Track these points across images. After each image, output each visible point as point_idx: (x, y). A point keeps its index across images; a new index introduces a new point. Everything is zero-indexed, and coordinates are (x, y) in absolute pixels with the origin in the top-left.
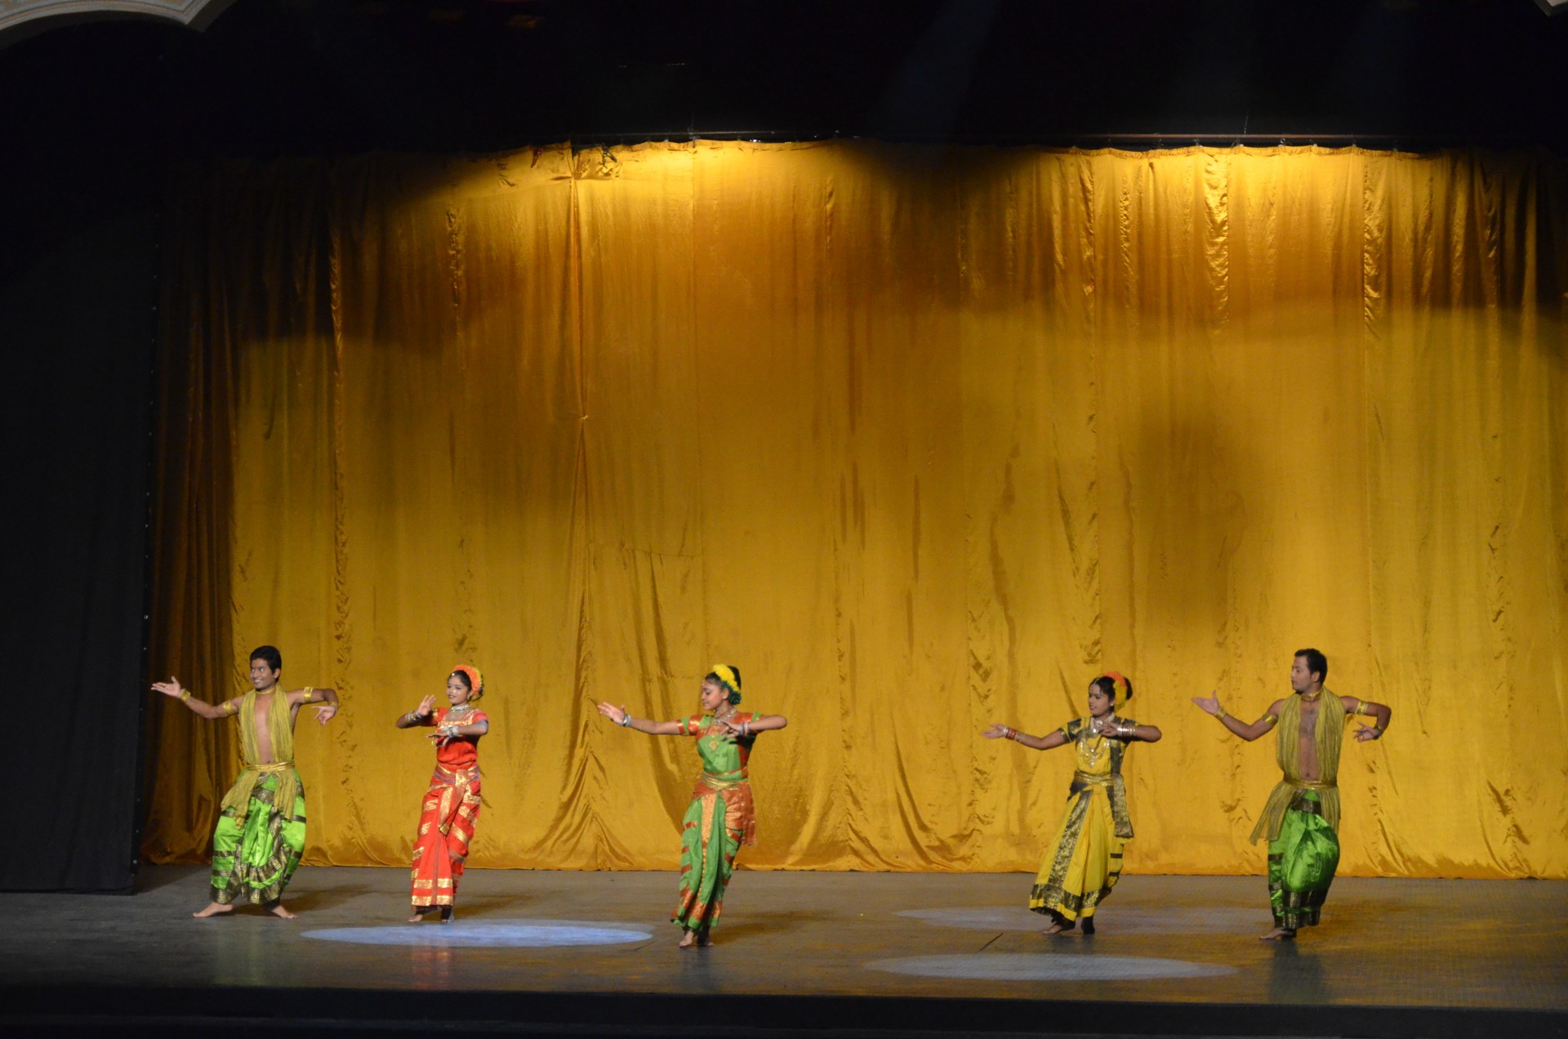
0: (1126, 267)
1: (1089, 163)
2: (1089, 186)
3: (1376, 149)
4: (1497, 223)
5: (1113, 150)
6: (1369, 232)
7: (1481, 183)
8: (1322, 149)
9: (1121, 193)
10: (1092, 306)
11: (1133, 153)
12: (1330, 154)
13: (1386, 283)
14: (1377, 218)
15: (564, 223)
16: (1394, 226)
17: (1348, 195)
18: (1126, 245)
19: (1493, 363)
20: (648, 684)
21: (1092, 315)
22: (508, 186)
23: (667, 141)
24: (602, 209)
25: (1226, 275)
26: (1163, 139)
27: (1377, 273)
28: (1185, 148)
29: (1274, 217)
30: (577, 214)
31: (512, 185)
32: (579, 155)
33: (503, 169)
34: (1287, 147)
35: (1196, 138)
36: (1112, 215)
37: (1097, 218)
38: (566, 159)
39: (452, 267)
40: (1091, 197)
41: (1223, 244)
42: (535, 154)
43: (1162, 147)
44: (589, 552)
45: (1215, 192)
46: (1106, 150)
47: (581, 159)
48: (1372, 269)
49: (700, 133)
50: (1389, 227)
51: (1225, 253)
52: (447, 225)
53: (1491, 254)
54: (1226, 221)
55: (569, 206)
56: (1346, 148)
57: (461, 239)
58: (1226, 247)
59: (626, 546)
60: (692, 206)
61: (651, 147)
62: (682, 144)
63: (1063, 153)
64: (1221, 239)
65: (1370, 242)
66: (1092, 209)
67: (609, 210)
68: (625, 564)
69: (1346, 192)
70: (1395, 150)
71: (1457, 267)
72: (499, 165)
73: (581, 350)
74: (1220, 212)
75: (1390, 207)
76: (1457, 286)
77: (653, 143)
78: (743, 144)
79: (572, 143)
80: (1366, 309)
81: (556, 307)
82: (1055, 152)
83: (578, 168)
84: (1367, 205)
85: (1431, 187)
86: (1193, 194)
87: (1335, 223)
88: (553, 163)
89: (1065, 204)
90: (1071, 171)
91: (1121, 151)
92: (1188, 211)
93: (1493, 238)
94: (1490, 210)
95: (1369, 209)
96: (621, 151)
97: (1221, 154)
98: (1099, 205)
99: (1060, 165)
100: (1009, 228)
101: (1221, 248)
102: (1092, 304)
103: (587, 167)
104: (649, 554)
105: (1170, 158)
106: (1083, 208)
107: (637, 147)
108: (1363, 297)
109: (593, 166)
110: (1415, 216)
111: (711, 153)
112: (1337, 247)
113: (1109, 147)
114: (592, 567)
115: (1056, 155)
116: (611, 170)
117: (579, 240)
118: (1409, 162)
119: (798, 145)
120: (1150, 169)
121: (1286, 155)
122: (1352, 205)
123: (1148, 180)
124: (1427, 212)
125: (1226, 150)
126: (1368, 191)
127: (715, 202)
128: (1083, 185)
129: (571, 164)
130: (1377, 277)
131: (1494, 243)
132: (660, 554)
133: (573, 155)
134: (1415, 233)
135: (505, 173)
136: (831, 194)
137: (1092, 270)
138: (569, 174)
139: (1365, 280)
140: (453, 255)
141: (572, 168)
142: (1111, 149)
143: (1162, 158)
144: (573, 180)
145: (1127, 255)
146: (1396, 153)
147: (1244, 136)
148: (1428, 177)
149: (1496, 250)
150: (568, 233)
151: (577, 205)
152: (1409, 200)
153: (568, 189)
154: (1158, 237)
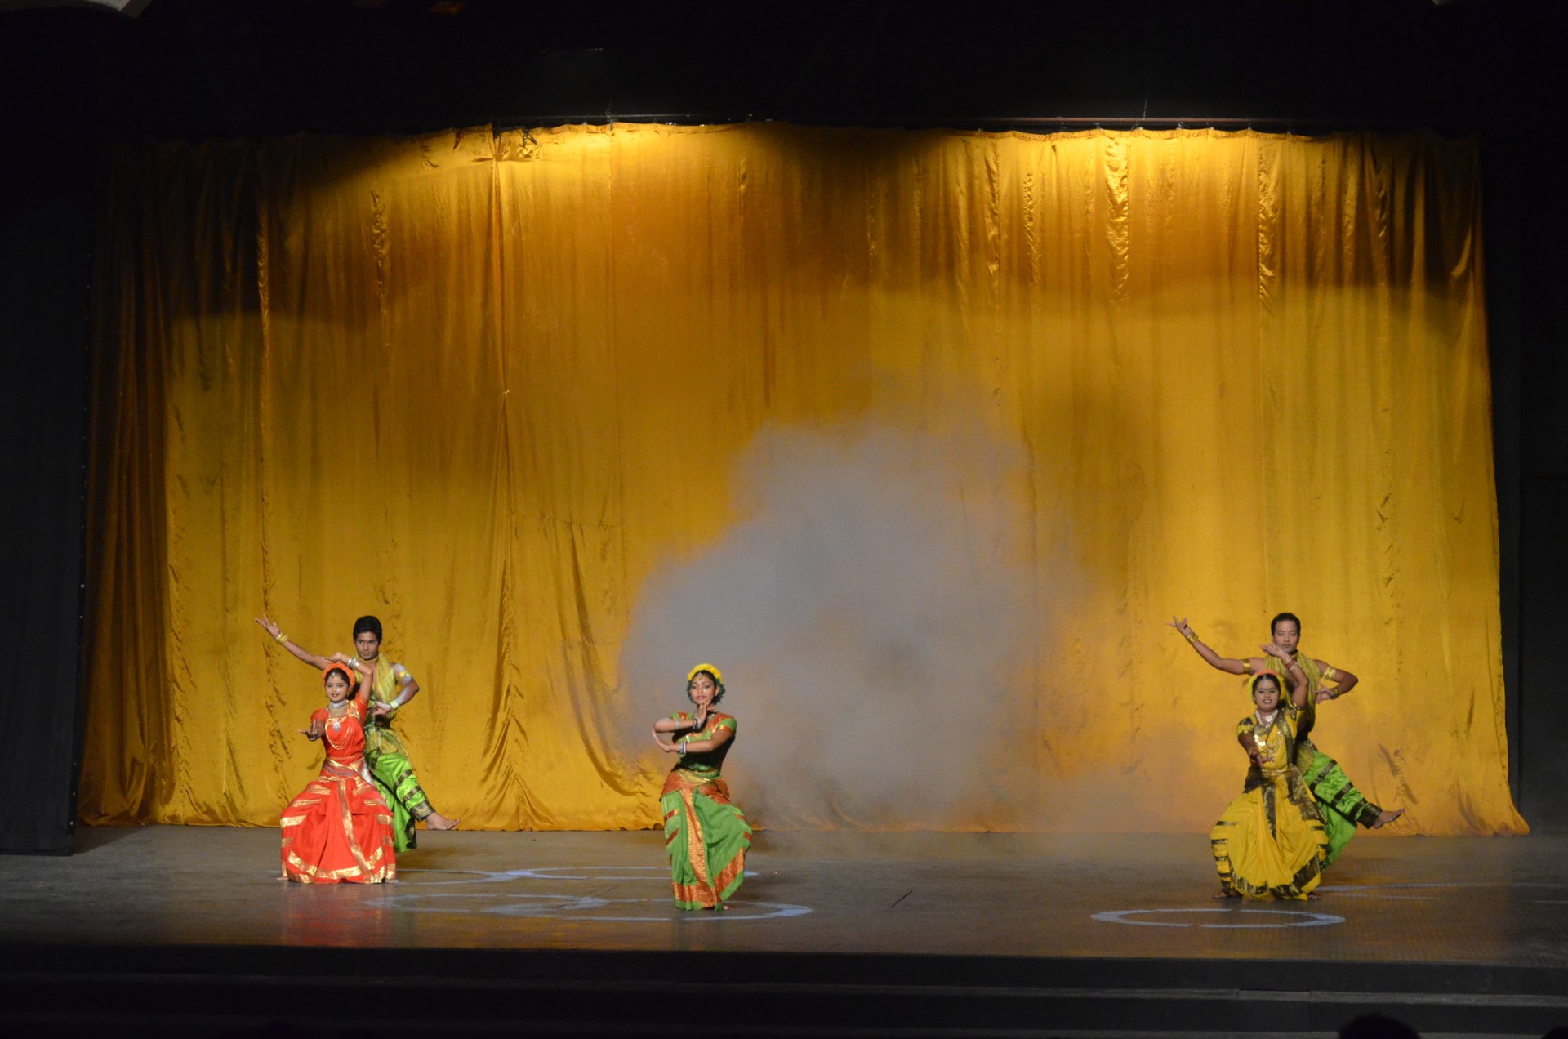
0: (1029, 246)
1: (994, 146)
2: (993, 167)
3: (1270, 133)
4: (1387, 204)
5: (1017, 133)
6: (1264, 213)
7: (1371, 165)
8: (1219, 133)
9: (1025, 175)
10: (996, 283)
11: (1037, 136)
12: (1226, 137)
13: (1280, 262)
14: (1271, 199)
15: (486, 203)
16: (1288, 207)
17: (1244, 177)
18: (1030, 224)
19: (1383, 339)
20: (568, 649)
21: (997, 292)
22: (431, 168)
23: (585, 124)
24: (523, 190)
25: (1125, 255)
26: (1065, 122)
27: (1271, 253)
28: (1087, 131)
29: (1172, 198)
30: (499, 194)
31: (435, 166)
32: (500, 137)
33: (427, 151)
34: (1185, 130)
35: (1097, 122)
36: (1017, 197)
37: (1002, 198)
38: (487, 141)
39: (376, 246)
40: (996, 178)
41: (1124, 223)
42: (458, 136)
43: (1065, 131)
44: (511, 523)
45: (1115, 174)
46: (1010, 133)
47: (502, 141)
48: (1267, 249)
49: (617, 116)
50: (1282, 207)
51: (1126, 232)
52: (372, 205)
53: (1382, 234)
54: (1126, 202)
55: (491, 187)
56: (1242, 131)
57: (385, 219)
58: (1126, 227)
59: (547, 517)
60: (610, 187)
61: (570, 129)
62: (600, 127)
63: (969, 135)
64: (1122, 219)
65: (1264, 223)
66: (996, 190)
67: (530, 190)
68: (546, 534)
69: (1242, 173)
70: (1288, 133)
71: (1348, 247)
72: (423, 147)
73: (503, 327)
74: (1121, 193)
75: (1284, 188)
76: (1349, 264)
77: (572, 126)
78: (660, 127)
79: (494, 126)
80: (1261, 287)
81: (478, 286)
82: (960, 135)
83: (499, 151)
84: (1262, 187)
85: (1323, 169)
86: (1094, 176)
87: (1231, 203)
88: (474, 145)
89: (970, 185)
90: (977, 153)
91: (1025, 134)
92: (1089, 192)
93: (1384, 217)
94: (1380, 190)
95: (1263, 190)
96: (541, 133)
97: (1121, 136)
98: (1003, 186)
99: (966, 148)
100: (917, 209)
101: (1122, 227)
102: (997, 281)
103: (508, 149)
104: (569, 525)
105: (1073, 140)
106: (987, 188)
107: (556, 129)
108: (1259, 275)
109: (514, 148)
110: (1309, 197)
111: (628, 136)
112: (1234, 227)
113: (1013, 130)
114: (514, 537)
115: (962, 137)
116: (531, 152)
117: (500, 221)
118: (1302, 146)
119: (712, 127)
120: (1053, 151)
121: (1184, 138)
122: (1248, 186)
123: (1051, 163)
124: (1320, 193)
125: (1126, 133)
126: (1262, 173)
127: (632, 183)
128: (988, 166)
129: (493, 146)
130: (1271, 256)
131: (1385, 223)
132: (580, 525)
133: (495, 137)
134: (1308, 213)
135: (426, 154)
136: (744, 177)
137: (997, 248)
138: (491, 156)
139: (1260, 259)
140: (378, 234)
141: (494, 150)
142: (1015, 132)
143: (1065, 141)
144: (494, 162)
145: (1030, 235)
146: (1290, 136)
147: (1144, 119)
148: (1321, 160)
149: (1386, 231)
150: (490, 213)
151: (498, 187)
152: (1303, 181)
153: (490, 170)
154: (1060, 216)
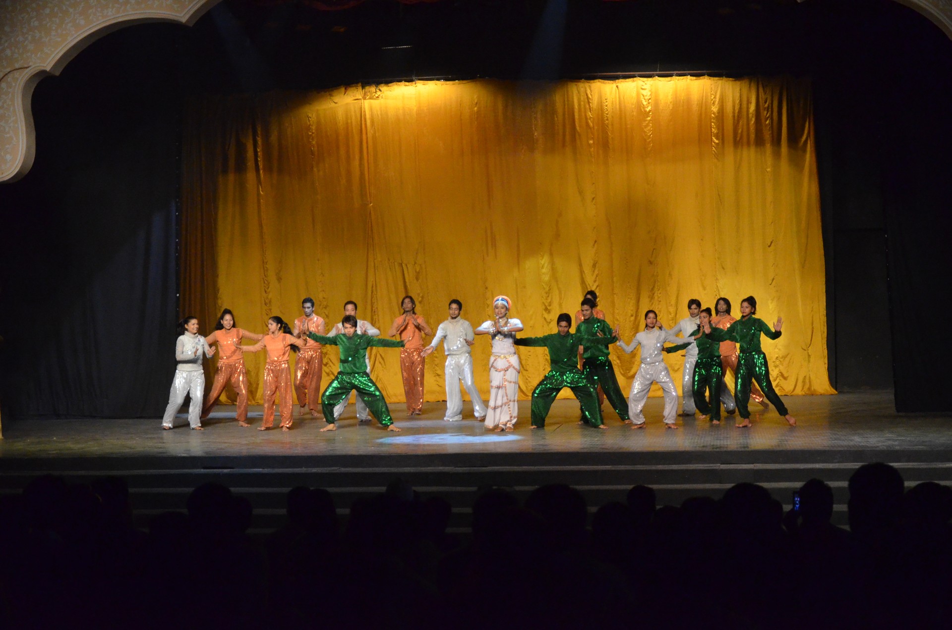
0: (607, 132)
1: (590, 86)
2: (590, 96)
3: (716, 77)
4: (770, 108)
5: (600, 80)
6: (714, 114)
7: (762, 91)
8: (692, 78)
9: (604, 99)
10: (593, 149)
11: (609, 81)
12: (696, 79)
13: (721, 136)
14: (716, 107)
15: (359, 119)
16: (724, 110)
17: (704, 97)
18: (607, 122)
21: (593, 153)
22: (334, 104)
23: (403, 82)
24: (376, 113)
25: (651, 135)
26: (621, 75)
28: (632, 79)
30: (365, 115)
31: (336, 103)
32: (365, 89)
33: (332, 96)
34: (677, 77)
35: (636, 74)
36: (601, 109)
37: (594, 110)
38: (359, 91)
39: (310, 140)
40: (591, 101)
41: (650, 120)
42: (346, 89)
43: (622, 79)
44: (375, 265)
45: (645, 98)
46: (597, 81)
47: (366, 91)
48: (715, 130)
49: (418, 78)
50: (722, 111)
51: (651, 124)
52: (308, 121)
53: (768, 122)
54: (651, 111)
55: (361, 112)
56: (703, 77)
57: (314, 128)
58: (651, 122)
59: (391, 261)
60: (415, 110)
62: (410, 83)
63: (578, 82)
64: (649, 118)
65: (714, 118)
66: (591, 106)
67: (379, 113)
68: (390, 269)
69: (703, 96)
71: (752, 129)
72: (330, 94)
73: (369, 175)
74: (648, 107)
75: (722, 102)
76: (753, 136)
77: (397, 83)
78: (437, 82)
79: (362, 84)
80: (713, 148)
81: (357, 157)
82: (575, 81)
83: (364, 95)
85: (740, 93)
86: (635, 99)
87: (699, 110)
88: (353, 93)
89: (579, 105)
90: (582, 90)
91: (604, 81)
92: (634, 107)
93: (768, 115)
94: (766, 102)
95: (713, 103)
96: (383, 87)
97: (648, 81)
98: (594, 103)
99: (577, 87)
101: (649, 122)
103: (369, 94)
104: (401, 265)
105: (626, 83)
106: (588, 106)
107: (390, 85)
108: (712, 142)
109: (371, 94)
110: (734, 106)
111: (423, 87)
112: (700, 120)
113: (598, 79)
114: (377, 271)
115: (576, 83)
116: (379, 95)
117: (366, 127)
118: (730, 83)
119: (461, 81)
120: (617, 88)
121: (676, 80)
122: (706, 102)
123: (616, 93)
124: (739, 104)
125: (650, 79)
126: (713, 96)
127: (426, 108)
128: (587, 95)
129: (362, 93)
130: (717, 133)
131: (768, 117)
132: (406, 264)
133: (362, 89)
134: (734, 113)
135: (332, 98)
136: (477, 103)
137: (593, 133)
138: (361, 98)
139: (712, 135)
140: (311, 135)
141: (362, 95)
143: (622, 83)
144: (362, 100)
145: (607, 127)
146: (724, 78)
147: (658, 73)
148: (739, 89)
149: (769, 120)
150: (361, 124)
151: (365, 112)
152: (731, 99)
153: (360, 104)
154: (621, 118)
